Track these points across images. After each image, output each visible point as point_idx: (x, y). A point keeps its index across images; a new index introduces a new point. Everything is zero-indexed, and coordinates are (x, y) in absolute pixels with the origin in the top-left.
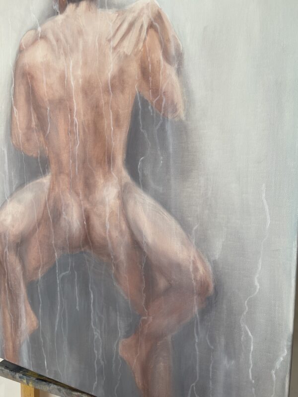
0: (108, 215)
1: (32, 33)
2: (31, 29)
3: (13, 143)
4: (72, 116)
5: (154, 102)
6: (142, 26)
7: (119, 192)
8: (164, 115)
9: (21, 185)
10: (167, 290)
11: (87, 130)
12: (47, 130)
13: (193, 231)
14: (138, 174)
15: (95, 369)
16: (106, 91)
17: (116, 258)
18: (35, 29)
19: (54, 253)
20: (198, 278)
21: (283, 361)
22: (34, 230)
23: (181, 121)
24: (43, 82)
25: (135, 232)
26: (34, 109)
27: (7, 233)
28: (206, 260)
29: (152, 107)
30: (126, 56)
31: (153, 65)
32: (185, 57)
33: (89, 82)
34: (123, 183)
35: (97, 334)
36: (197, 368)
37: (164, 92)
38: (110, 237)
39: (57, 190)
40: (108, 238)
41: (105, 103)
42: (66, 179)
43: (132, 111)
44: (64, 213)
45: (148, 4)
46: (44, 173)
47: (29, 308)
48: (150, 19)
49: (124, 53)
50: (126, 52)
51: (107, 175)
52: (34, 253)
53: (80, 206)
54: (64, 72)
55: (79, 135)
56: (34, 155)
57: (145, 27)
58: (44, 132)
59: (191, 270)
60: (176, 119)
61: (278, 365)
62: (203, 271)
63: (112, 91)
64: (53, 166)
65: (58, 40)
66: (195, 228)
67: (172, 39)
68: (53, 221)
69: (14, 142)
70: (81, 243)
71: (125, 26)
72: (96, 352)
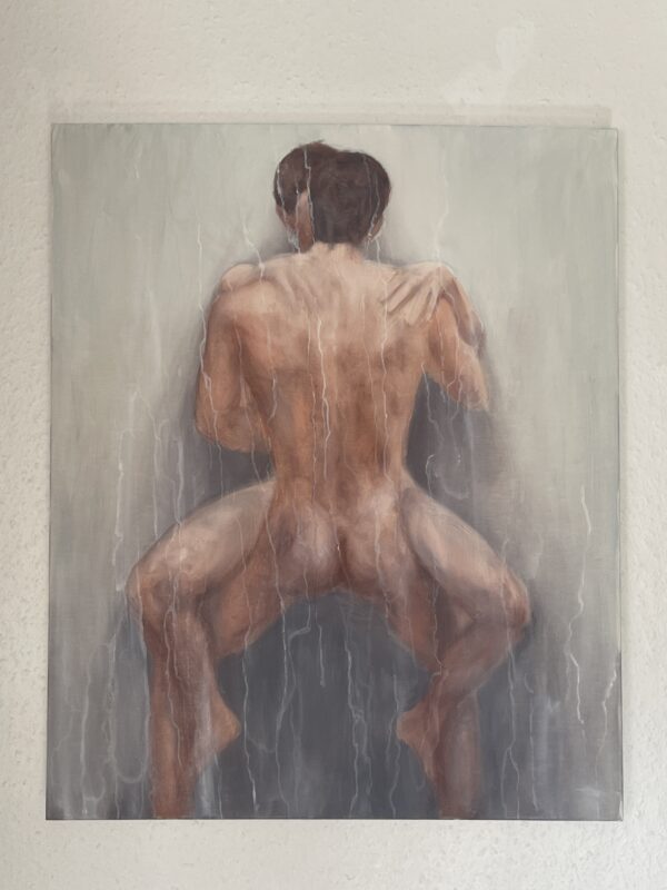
0: (378, 535)
1: (247, 268)
3: (198, 431)
4: (318, 395)
5: (448, 386)
6: (430, 294)
7: (395, 502)
8: (461, 403)
9: (213, 495)
10: (469, 629)
11: (344, 416)
12: (270, 413)
13: (503, 548)
14: (426, 477)
15: (354, 773)
16: (377, 364)
17: (391, 595)
18: (254, 262)
19: (278, 602)
21: (613, 687)
22: (238, 569)
23: (484, 412)
24: (266, 341)
25: (422, 555)
26: (246, 379)
27: (176, 580)
28: (521, 582)
29: (445, 393)
30: (408, 326)
32: (488, 338)
33: (349, 352)
34: (402, 489)
35: (358, 717)
36: (514, 724)
37: (462, 376)
38: (382, 567)
39: (287, 502)
40: (379, 570)
41: (375, 382)
42: (305, 485)
43: (416, 396)
44: (299, 536)
45: (438, 269)
46: (263, 477)
48: (442, 288)
49: (405, 321)
50: (408, 320)
51: (377, 479)
52: (237, 609)
53: (330, 524)
54: (305, 332)
55: (330, 423)
56: (244, 449)
57: (435, 295)
58: (266, 415)
59: (502, 595)
60: (478, 410)
61: (608, 694)
62: (517, 595)
63: (387, 367)
64: (281, 467)
65: (295, 287)
66: (505, 543)
67: (471, 316)
68: (278, 552)
69: (200, 428)
70: (331, 581)
71: (406, 290)
72: (356, 745)
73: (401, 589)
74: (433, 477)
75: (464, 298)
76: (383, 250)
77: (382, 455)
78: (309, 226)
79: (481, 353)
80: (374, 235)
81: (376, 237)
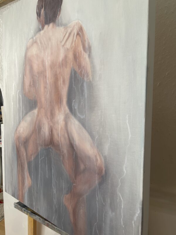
0: (60, 129)
1: (31, 40)
2: (32, 38)
4: (46, 80)
5: (79, 72)
6: (74, 34)
7: (64, 118)
8: (83, 78)
9: (26, 114)
11: (52, 86)
13: (96, 139)
14: (72, 108)
15: (54, 209)
17: (63, 152)
18: (33, 38)
19: (38, 147)
20: (98, 165)
21: (138, 216)
22: (31, 136)
23: (90, 81)
25: (71, 139)
27: (21, 137)
28: (101, 155)
29: (78, 74)
30: (68, 49)
31: (78, 53)
32: (92, 48)
33: (53, 63)
34: (66, 113)
35: (55, 191)
36: (97, 214)
37: (83, 67)
39: (40, 116)
40: (60, 141)
41: (59, 73)
42: (44, 111)
43: (70, 77)
44: (42, 128)
45: (77, 23)
46: (35, 108)
47: (28, 175)
48: (77, 31)
49: (67, 48)
50: (68, 47)
51: (59, 109)
52: (31, 147)
53: (49, 124)
54: (43, 58)
55: (49, 89)
56: (32, 99)
57: (76, 34)
58: (35, 88)
59: (95, 160)
60: (88, 80)
61: (135, 218)
62: (100, 161)
63: (62, 67)
64: (39, 105)
65: (41, 43)
66: (96, 138)
67: (87, 40)
68: (38, 132)
69: (24, 92)
70: (49, 144)
71: (67, 35)
72: (54, 200)
73: (65, 150)
74: (74, 108)
75: (84, 32)
76: (61, 22)
77: (61, 100)
78: (44, 20)
79: (89, 56)
80: (59, 16)
81: (59, 17)
